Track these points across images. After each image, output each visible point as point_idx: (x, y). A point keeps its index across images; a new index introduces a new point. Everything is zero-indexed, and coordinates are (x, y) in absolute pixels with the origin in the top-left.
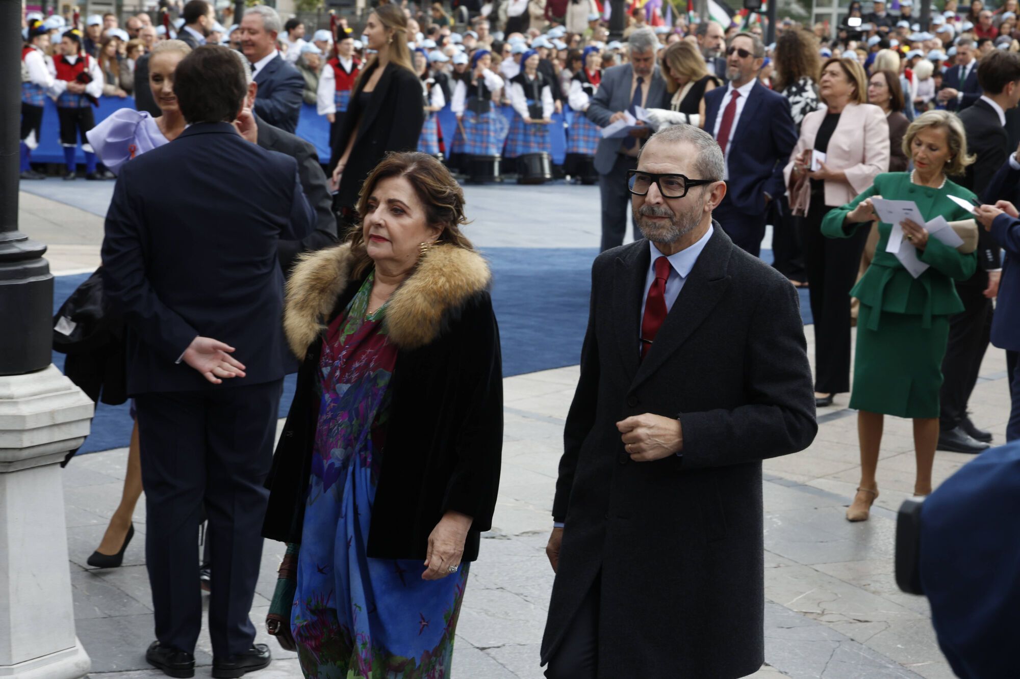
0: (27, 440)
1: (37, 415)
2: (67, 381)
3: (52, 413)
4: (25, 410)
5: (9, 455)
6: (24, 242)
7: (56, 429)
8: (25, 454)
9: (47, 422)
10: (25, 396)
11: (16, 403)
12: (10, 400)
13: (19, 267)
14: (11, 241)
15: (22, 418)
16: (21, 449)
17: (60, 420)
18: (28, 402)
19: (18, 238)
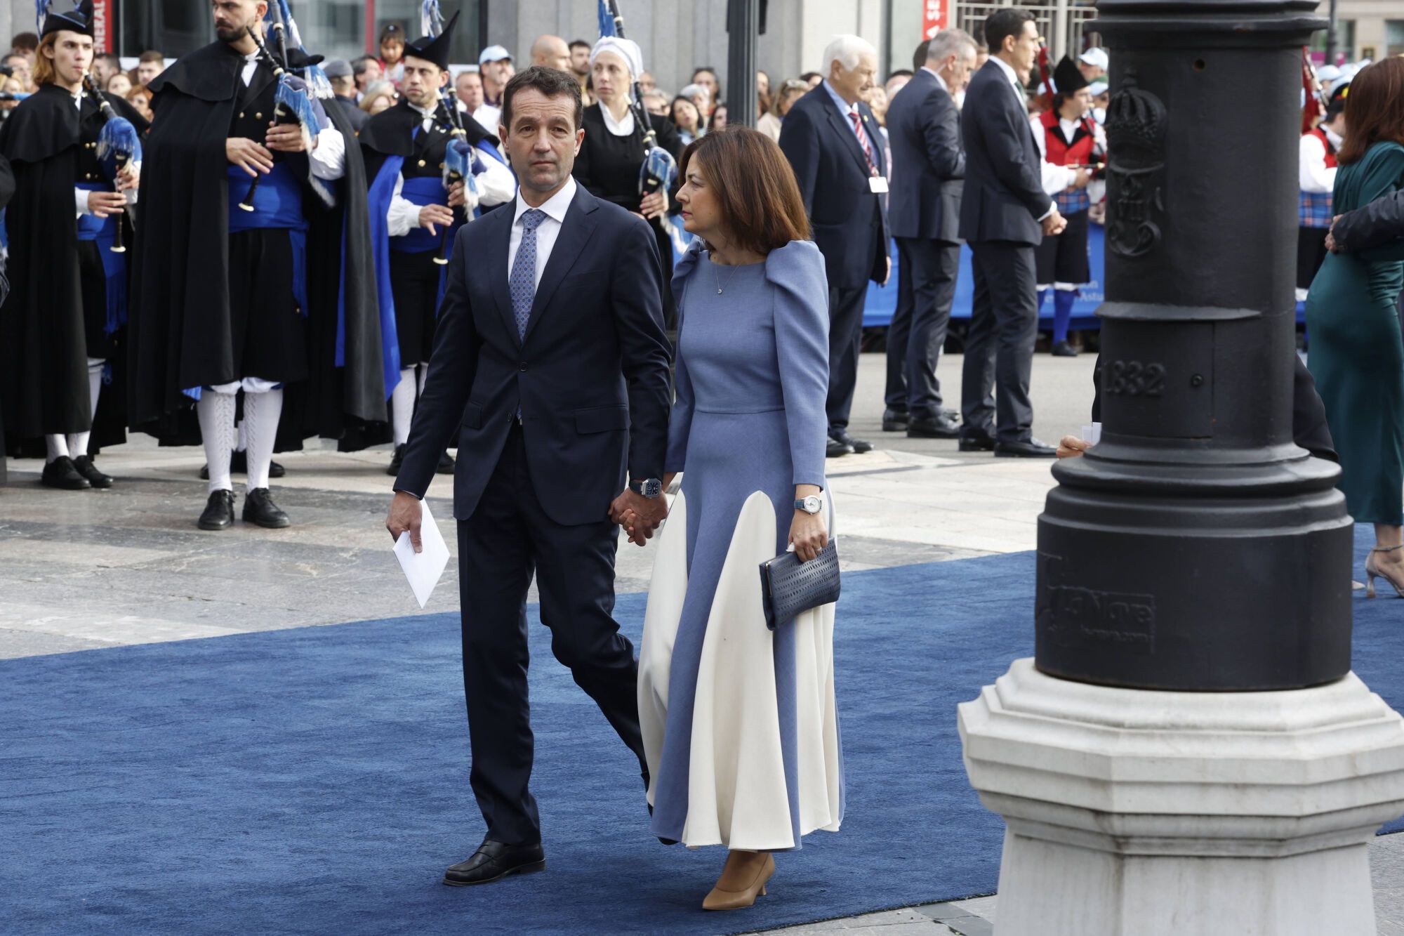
0: (1308, 804)
1: (1326, 760)
2: (1376, 702)
3: (1352, 758)
4: (1307, 750)
5: (1280, 828)
6: (1302, 463)
7: (1359, 785)
8: (1307, 826)
9: (1342, 772)
10: (1304, 727)
11: (1290, 738)
12: (1280, 732)
13: (1295, 506)
14: (1281, 462)
15: (1302, 764)
16: (1299, 818)
17: (1365, 769)
18: (1309, 737)
19: (1294, 457)
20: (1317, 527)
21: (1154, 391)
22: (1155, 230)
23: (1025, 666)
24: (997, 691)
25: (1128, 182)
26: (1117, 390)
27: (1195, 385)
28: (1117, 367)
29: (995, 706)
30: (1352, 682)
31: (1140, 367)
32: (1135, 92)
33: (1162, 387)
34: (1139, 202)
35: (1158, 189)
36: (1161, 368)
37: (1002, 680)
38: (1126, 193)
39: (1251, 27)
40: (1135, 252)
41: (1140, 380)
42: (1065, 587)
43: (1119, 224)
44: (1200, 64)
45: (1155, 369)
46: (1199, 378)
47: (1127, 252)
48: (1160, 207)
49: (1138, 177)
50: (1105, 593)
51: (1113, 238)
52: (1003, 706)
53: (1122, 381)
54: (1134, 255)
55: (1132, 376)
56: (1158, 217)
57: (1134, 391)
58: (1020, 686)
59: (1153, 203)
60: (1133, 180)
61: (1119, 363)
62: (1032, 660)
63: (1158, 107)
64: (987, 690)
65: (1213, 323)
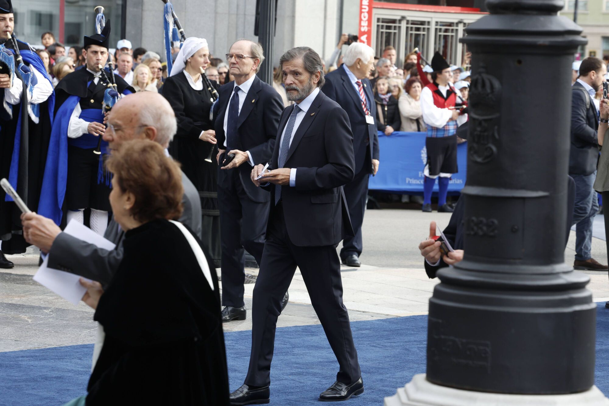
6: (570, 274)
14: (558, 273)
19: (565, 270)
20: (577, 308)
21: (492, 234)
22: (494, 149)
23: (421, 378)
24: (406, 392)
25: (480, 123)
26: (472, 233)
27: (514, 231)
28: (473, 221)
29: (404, 399)
30: (595, 392)
31: (484, 220)
32: (485, 76)
33: (496, 232)
34: (486, 134)
35: (496, 127)
36: (496, 222)
37: (408, 386)
38: (479, 129)
39: (547, 43)
40: (483, 160)
41: (485, 228)
42: (443, 337)
43: (475, 145)
44: (520, 62)
45: (493, 222)
46: (516, 227)
47: (479, 160)
48: (497, 136)
49: (485, 120)
50: (464, 341)
51: (472, 152)
52: (409, 398)
53: (475, 228)
54: (482, 162)
55: (480, 226)
56: (497, 143)
57: (481, 233)
58: (418, 389)
59: (493, 135)
60: (483, 123)
61: (474, 218)
62: (424, 375)
63: (497, 84)
64: (400, 391)
65: (524, 199)
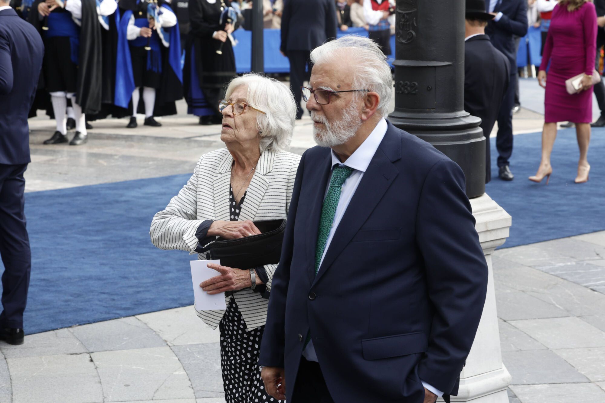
2: (494, 204)
3: (486, 224)
6: (467, 117)
7: (488, 233)
9: (483, 229)
13: (465, 133)
14: (460, 117)
19: (464, 115)
20: (474, 141)
21: (414, 92)
22: (414, 33)
25: (404, 16)
26: (401, 92)
27: (429, 90)
28: (400, 84)
30: (486, 196)
31: (409, 83)
33: (417, 91)
34: (408, 23)
35: (415, 18)
36: (416, 84)
38: (403, 20)
40: (406, 41)
41: (409, 88)
43: (401, 31)
45: (414, 84)
46: (430, 87)
47: (404, 41)
48: (415, 25)
49: (407, 14)
51: (399, 36)
53: (402, 89)
54: (406, 42)
55: (406, 87)
56: (415, 29)
57: (406, 92)
59: (413, 24)
60: (405, 15)
61: (401, 82)
65: (435, 67)
